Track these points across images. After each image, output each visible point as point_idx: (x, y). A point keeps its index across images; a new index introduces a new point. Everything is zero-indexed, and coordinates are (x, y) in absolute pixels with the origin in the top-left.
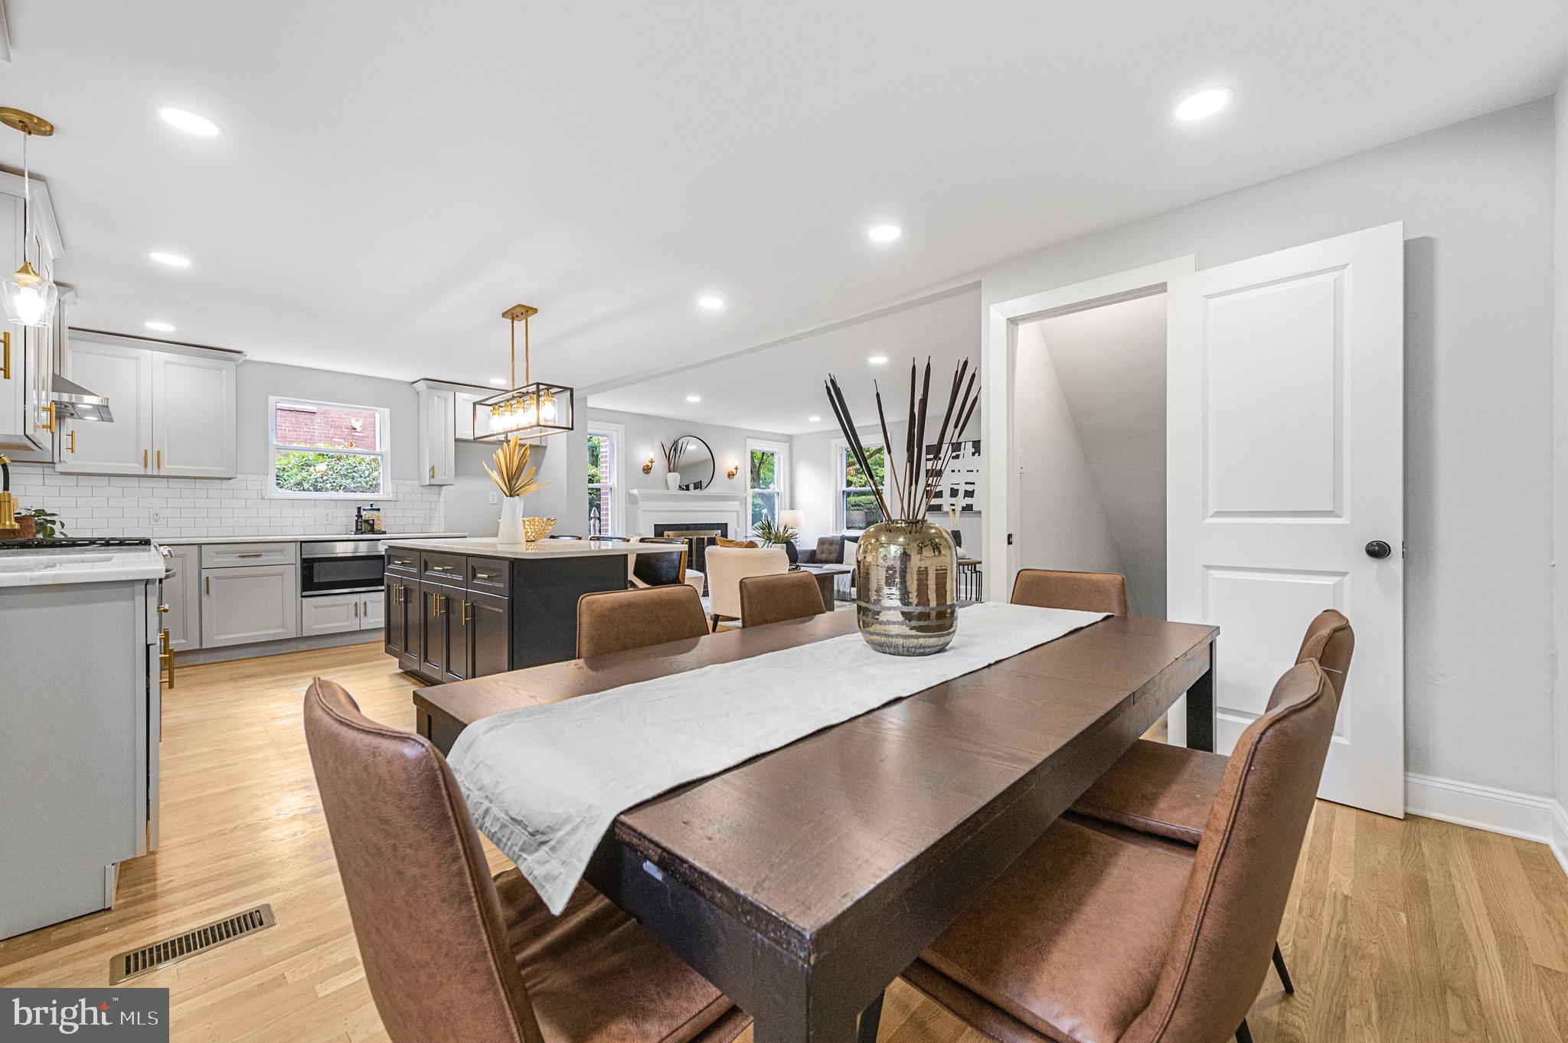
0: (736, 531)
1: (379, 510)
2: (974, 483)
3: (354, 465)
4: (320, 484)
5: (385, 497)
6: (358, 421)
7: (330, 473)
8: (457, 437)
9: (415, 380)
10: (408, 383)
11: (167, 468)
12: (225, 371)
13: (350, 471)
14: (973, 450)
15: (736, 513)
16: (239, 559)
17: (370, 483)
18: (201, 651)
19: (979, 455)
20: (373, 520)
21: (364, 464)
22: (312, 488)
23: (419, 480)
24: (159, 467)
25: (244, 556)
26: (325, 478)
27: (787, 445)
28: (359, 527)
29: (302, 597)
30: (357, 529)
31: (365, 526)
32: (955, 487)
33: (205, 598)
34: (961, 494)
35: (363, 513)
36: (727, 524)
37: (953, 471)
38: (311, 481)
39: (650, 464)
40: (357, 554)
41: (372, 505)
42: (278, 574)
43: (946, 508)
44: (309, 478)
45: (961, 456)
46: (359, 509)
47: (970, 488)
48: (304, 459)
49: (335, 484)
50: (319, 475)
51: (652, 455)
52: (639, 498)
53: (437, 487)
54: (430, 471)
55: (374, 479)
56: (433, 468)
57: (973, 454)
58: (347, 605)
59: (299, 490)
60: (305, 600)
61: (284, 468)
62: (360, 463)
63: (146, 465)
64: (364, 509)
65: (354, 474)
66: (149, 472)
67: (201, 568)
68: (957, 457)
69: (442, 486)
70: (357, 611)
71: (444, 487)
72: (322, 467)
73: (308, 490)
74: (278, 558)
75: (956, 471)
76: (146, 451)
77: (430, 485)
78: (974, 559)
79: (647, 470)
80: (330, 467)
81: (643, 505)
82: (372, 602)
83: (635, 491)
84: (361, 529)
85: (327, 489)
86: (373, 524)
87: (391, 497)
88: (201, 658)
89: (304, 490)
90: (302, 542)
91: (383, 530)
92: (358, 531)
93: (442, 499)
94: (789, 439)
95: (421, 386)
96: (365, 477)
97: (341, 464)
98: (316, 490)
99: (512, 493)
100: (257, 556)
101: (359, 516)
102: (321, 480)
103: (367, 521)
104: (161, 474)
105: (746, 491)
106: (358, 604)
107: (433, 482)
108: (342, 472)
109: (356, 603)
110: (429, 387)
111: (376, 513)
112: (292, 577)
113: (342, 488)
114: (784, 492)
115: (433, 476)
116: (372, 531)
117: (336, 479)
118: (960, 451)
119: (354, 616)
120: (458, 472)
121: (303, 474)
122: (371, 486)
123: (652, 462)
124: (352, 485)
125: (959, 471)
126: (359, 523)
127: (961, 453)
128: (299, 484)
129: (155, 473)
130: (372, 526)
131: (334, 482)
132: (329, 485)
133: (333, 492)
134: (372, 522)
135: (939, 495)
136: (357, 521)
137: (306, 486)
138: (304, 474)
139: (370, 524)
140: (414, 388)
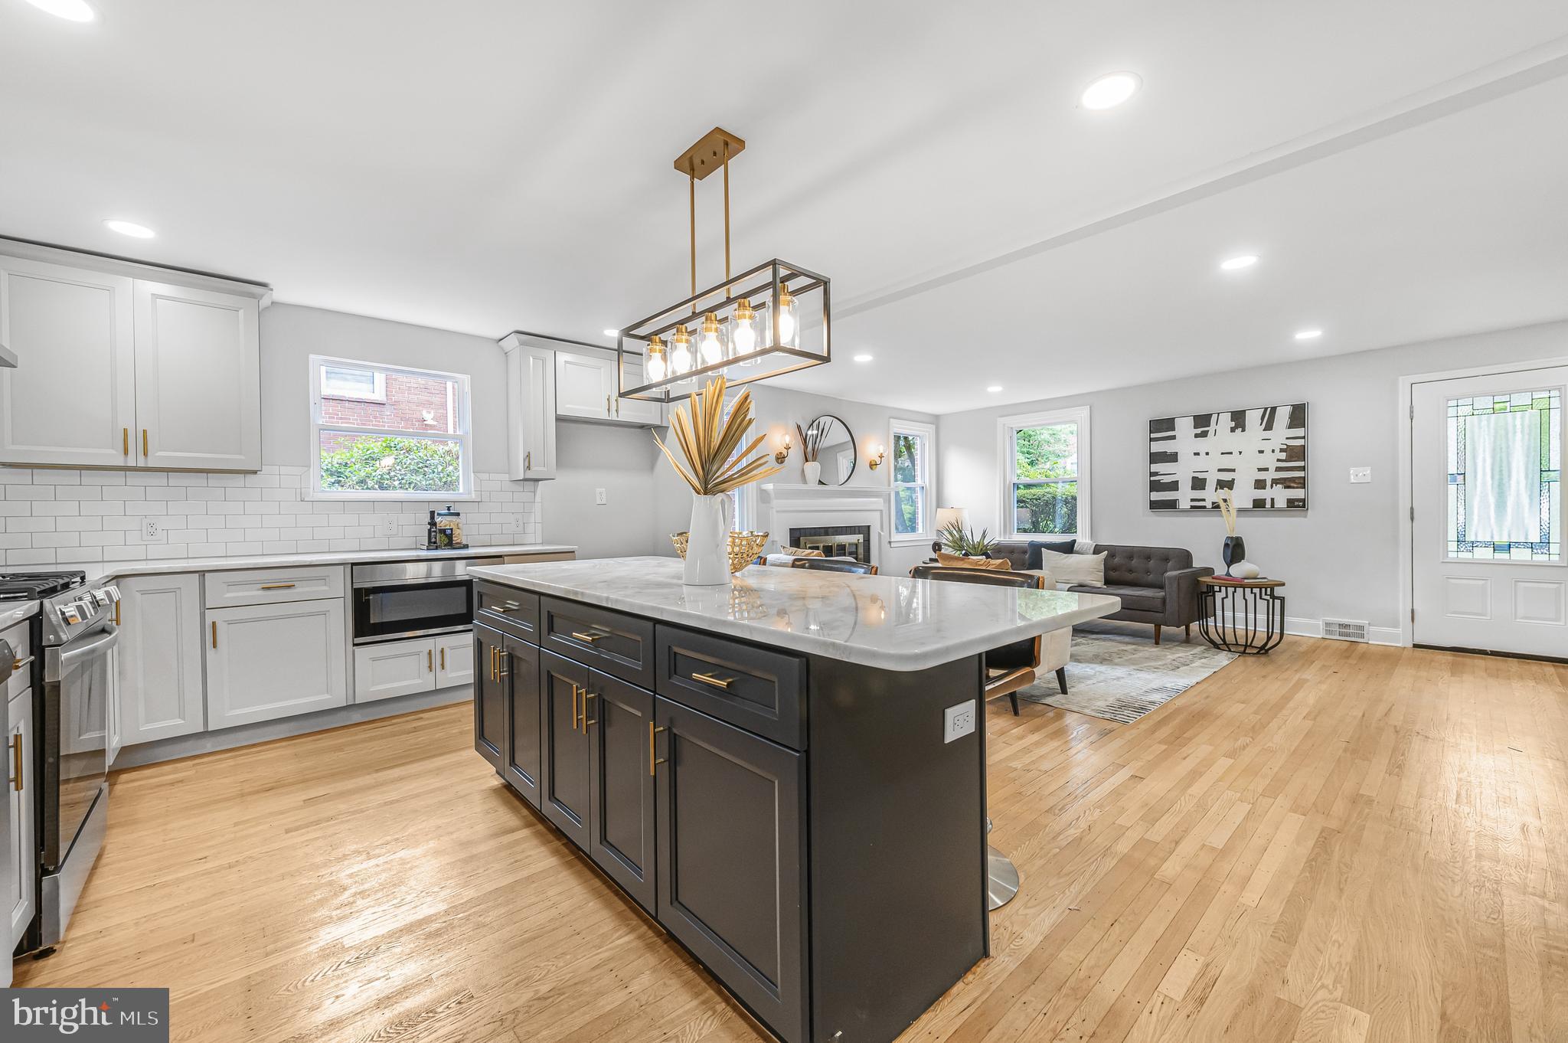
0: (880, 534)
1: (458, 514)
2: (1234, 470)
3: (425, 458)
4: (386, 482)
5: (466, 498)
6: (430, 413)
7: (398, 468)
8: (558, 413)
9: (501, 338)
10: (495, 340)
11: (159, 456)
12: (241, 312)
13: (421, 465)
14: (1233, 424)
15: (878, 513)
16: (261, 592)
17: (444, 480)
18: (205, 734)
19: (1243, 430)
20: (452, 529)
21: (437, 458)
22: (377, 486)
23: (509, 473)
24: (145, 454)
25: (269, 588)
26: (392, 474)
27: (934, 427)
28: (433, 540)
29: (354, 645)
30: (430, 542)
31: (441, 537)
32: (1201, 476)
33: (210, 653)
34: (1211, 485)
35: (438, 519)
36: (869, 526)
37: (1197, 454)
38: (376, 478)
39: (785, 452)
40: (431, 580)
41: (449, 509)
42: (318, 614)
43: (1185, 504)
44: (374, 474)
45: (1211, 433)
46: (432, 513)
47: (1226, 477)
48: (369, 452)
49: (404, 481)
50: (385, 470)
51: (787, 439)
52: (773, 495)
53: (532, 483)
54: (524, 460)
55: (448, 476)
56: (528, 456)
57: (1233, 430)
58: (418, 654)
59: (363, 489)
60: (357, 649)
61: (346, 463)
62: (432, 456)
63: (126, 452)
64: (439, 514)
65: (426, 469)
66: (131, 463)
67: (204, 608)
68: (1204, 434)
69: (537, 480)
70: (431, 663)
71: (540, 482)
72: (388, 461)
73: (373, 488)
74: (320, 589)
75: (1203, 454)
76: (125, 430)
77: (525, 480)
78: (1272, 576)
79: (780, 459)
80: (398, 461)
81: (776, 503)
82: (452, 648)
83: (769, 487)
84: (435, 543)
85: (395, 487)
86: (452, 534)
87: (473, 496)
88: (209, 745)
89: (367, 488)
90: (353, 564)
91: (464, 542)
92: (432, 544)
93: (538, 499)
94: (936, 420)
95: (513, 342)
96: (439, 473)
97: (410, 457)
98: (381, 488)
99: (709, 486)
100: (289, 587)
101: (433, 523)
102: (388, 477)
103: (443, 531)
104: (150, 465)
105: (889, 485)
106: (433, 652)
107: (530, 475)
108: (412, 467)
109: (430, 651)
110: (522, 343)
111: (454, 518)
112: (340, 617)
113: (412, 486)
114: (930, 486)
115: (529, 468)
116: (450, 544)
117: (405, 475)
118: (1209, 426)
119: (428, 670)
120: (561, 462)
121: (367, 469)
122: (445, 483)
123: (788, 448)
124: (424, 483)
125: (1207, 454)
126: (433, 534)
127: (1211, 429)
128: (362, 482)
129: (141, 464)
130: (450, 537)
131: (402, 479)
132: (396, 483)
133: (402, 491)
134: (449, 532)
135: (1174, 486)
136: (430, 531)
137: (370, 483)
138: (369, 470)
139: (446, 535)
140: (502, 348)
